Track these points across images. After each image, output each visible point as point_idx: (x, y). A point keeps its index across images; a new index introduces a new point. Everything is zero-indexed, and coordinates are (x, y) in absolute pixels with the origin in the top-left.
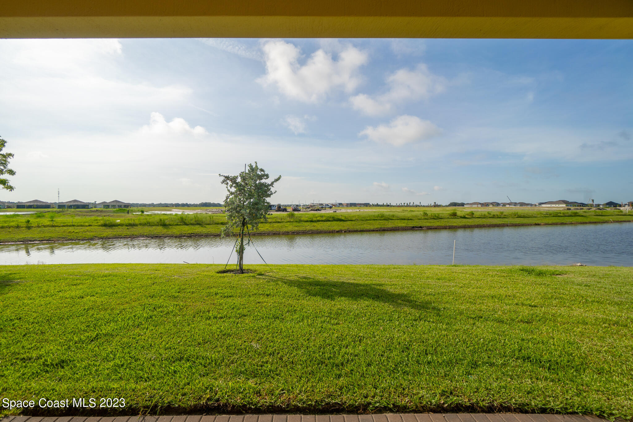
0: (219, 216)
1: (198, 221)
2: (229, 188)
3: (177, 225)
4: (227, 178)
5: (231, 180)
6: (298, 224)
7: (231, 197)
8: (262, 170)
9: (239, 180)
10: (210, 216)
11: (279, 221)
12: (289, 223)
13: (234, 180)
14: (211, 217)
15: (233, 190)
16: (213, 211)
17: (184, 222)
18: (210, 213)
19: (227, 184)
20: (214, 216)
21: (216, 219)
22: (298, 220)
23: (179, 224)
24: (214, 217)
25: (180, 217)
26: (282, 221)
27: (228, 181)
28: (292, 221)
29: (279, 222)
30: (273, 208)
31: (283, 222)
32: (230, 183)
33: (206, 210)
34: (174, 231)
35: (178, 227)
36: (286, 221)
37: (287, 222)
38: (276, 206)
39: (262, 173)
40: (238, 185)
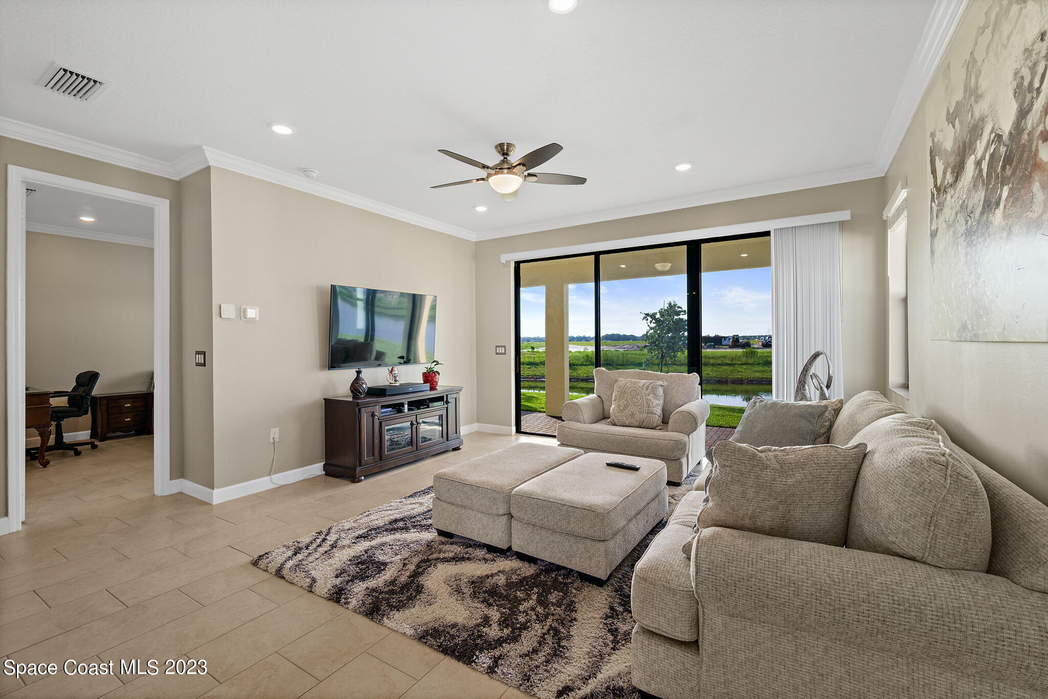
0: (636, 354)
1: (607, 360)
2: (649, 324)
3: (582, 365)
4: (647, 315)
5: (651, 317)
6: (761, 368)
7: (651, 332)
8: (679, 307)
9: (658, 316)
10: (623, 354)
11: (728, 362)
12: (744, 367)
13: (653, 316)
14: (625, 355)
15: (653, 325)
16: (624, 347)
17: (590, 361)
18: (621, 350)
19: (647, 320)
20: (628, 354)
21: (632, 357)
22: (761, 362)
23: (585, 363)
24: (628, 356)
25: (585, 354)
26: (734, 362)
27: (648, 318)
28: (750, 362)
29: (727, 364)
30: (724, 342)
31: (735, 364)
32: (650, 319)
33: (615, 346)
34: (580, 372)
35: (584, 367)
36: (739, 363)
37: (741, 364)
38: (730, 339)
39: (680, 309)
40: (657, 321)
